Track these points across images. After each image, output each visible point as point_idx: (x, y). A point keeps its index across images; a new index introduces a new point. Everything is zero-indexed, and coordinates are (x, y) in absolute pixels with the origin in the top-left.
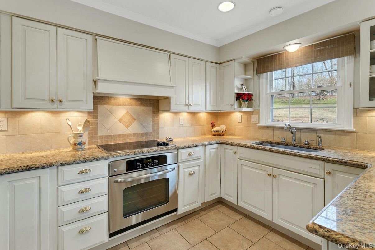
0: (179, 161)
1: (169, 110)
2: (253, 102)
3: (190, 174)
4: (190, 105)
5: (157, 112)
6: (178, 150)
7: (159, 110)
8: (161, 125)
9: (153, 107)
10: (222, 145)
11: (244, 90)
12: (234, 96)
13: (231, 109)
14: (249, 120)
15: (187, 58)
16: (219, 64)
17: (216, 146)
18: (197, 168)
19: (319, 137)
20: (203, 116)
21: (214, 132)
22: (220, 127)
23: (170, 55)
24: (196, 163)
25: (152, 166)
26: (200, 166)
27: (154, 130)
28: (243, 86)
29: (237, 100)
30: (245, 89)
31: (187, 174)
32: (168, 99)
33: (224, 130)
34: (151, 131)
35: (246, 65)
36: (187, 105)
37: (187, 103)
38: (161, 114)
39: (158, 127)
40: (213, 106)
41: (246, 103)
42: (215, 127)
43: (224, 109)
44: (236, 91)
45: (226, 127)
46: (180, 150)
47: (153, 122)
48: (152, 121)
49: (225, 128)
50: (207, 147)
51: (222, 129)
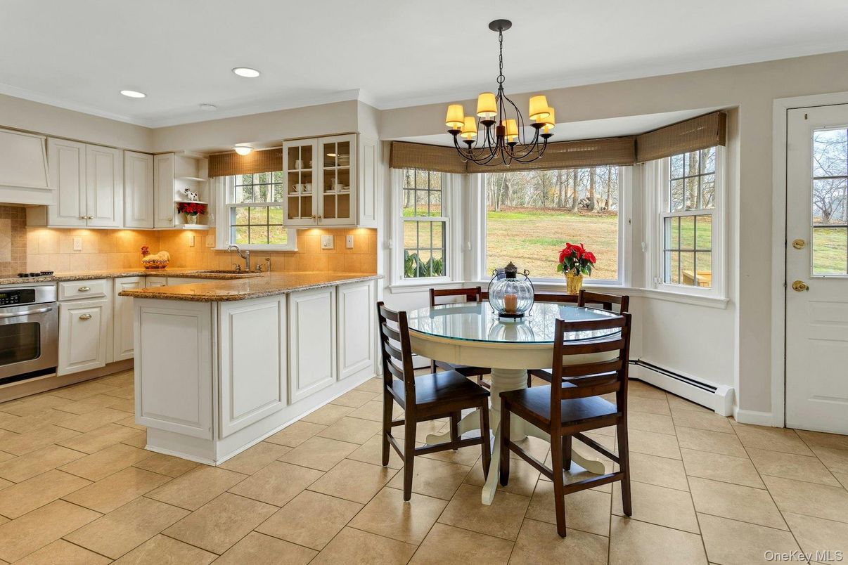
0: (60, 299)
1: (45, 225)
2: (208, 216)
3: (83, 319)
4: (90, 218)
5: (21, 227)
6: (57, 283)
7: (25, 225)
8: (30, 250)
9: (12, 221)
10: (148, 278)
11: (192, 198)
12: (174, 207)
13: (169, 226)
14: (203, 243)
15: (84, 144)
16: (153, 154)
17: (135, 279)
18: (97, 310)
19: (268, 260)
20: (127, 237)
21: (146, 262)
22: (159, 254)
23: (46, 140)
24: (93, 303)
25: (6, 304)
26: (103, 308)
27: (14, 258)
28: (189, 193)
29: (179, 213)
30: (192, 196)
31: (76, 319)
32: (43, 209)
33: (165, 258)
34: (9, 259)
35: (197, 161)
36: (83, 218)
37: (83, 214)
38: (30, 232)
39: (25, 253)
40: (139, 220)
41: (194, 217)
42: (150, 254)
43: (162, 225)
44: (178, 199)
45: (168, 254)
46: (61, 283)
47: (12, 244)
48: (10, 244)
49: (166, 256)
50: (117, 280)
51: (160, 257)
